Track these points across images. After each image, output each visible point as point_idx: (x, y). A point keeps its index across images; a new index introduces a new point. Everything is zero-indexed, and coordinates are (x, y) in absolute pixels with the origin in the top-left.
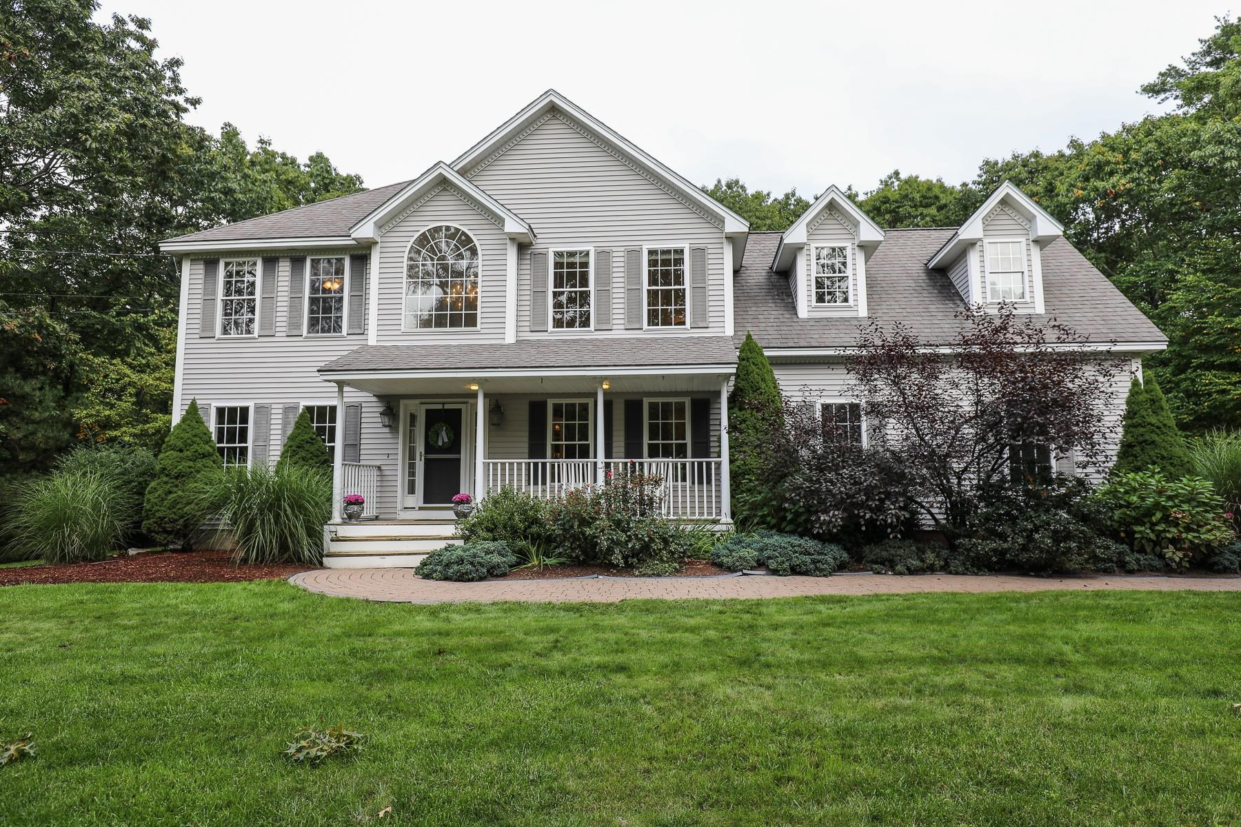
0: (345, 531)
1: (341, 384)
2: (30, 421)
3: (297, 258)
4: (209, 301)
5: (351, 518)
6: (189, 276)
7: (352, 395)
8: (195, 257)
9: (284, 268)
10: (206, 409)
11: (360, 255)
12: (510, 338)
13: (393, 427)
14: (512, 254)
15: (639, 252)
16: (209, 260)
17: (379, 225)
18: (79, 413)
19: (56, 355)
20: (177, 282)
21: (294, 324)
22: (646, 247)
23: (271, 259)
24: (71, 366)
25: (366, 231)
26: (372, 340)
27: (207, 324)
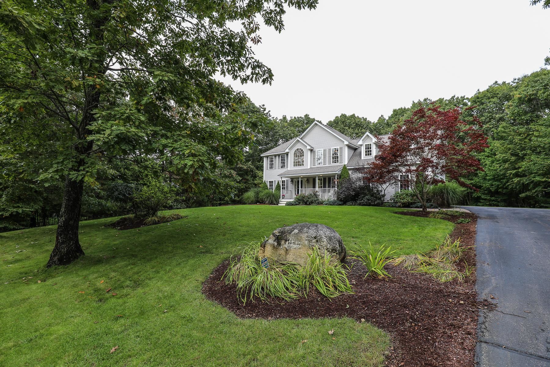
0: (282, 200)
1: (281, 177)
2: (249, 183)
3: (279, 155)
4: (267, 164)
5: (283, 198)
6: (265, 159)
7: (287, 179)
8: (265, 156)
9: (277, 157)
10: (267, 181)
11: (287, 154)
12: (309, 167)
13: (293, 184)
14: (309, 152)
15: (330, 149)
16: (267, 157)
17: (289, 149)
18: (255, 182)
19: (252, 171)
20: (263, 160)
21: (279, 167)
22: (332, 148)
23: (275, 156)
24: (255, 173)
25: (287, 151)
26: (289, 169)
27: (267, 168)
